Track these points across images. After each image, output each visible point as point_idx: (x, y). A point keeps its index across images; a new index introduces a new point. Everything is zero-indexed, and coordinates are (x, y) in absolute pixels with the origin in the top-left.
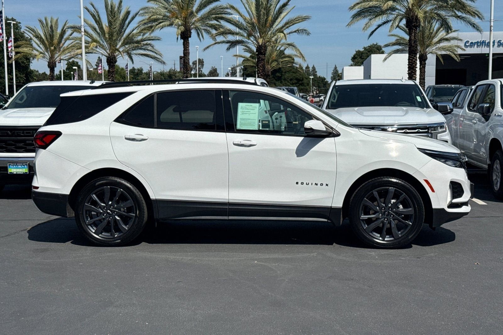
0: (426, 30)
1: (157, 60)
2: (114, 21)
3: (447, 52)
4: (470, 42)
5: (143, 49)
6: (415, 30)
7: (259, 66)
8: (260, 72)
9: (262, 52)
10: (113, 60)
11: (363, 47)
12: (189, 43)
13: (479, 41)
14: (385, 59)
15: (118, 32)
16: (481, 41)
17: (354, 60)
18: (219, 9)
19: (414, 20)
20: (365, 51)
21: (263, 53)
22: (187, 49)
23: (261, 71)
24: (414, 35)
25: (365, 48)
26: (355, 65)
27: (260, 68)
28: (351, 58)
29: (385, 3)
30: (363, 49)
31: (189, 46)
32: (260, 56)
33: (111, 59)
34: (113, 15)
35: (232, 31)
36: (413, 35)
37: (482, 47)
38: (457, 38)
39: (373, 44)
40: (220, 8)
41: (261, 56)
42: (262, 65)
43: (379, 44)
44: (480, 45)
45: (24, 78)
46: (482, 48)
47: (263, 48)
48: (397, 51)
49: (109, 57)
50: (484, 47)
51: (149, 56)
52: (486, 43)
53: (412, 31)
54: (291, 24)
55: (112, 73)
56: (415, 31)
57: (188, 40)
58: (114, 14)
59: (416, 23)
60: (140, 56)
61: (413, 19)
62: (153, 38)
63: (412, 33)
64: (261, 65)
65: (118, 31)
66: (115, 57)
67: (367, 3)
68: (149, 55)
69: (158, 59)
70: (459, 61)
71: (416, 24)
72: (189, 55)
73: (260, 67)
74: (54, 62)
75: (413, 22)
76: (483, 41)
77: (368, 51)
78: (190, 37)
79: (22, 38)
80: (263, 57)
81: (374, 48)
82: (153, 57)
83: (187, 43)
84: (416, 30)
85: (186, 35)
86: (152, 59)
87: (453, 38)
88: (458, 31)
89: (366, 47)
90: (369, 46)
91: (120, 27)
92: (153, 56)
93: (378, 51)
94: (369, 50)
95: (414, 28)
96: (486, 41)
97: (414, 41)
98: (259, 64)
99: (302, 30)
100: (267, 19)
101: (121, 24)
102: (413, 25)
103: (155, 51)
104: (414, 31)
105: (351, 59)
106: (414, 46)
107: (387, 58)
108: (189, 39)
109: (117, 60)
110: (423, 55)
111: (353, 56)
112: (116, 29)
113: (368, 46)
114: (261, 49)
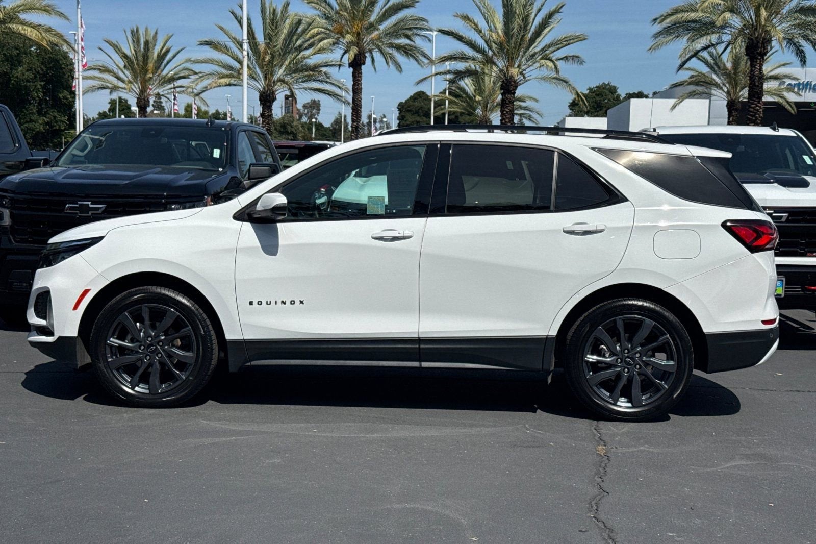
0: (741, 62)
1: (338, 99)
2: (276, 35)
3: (774, 98)
4: (787, 84)
5: (319, 80)
6: (760, 59)
7: (505, 112)
8: (506, 122)
9: (511, 89)
10: (270, 96)
11: (588, 88)
12: (361, 73)
13: (801, 83)
14: (674, 107)
15: (280, 53)
16: (805, 83)
17: (574, 108)
18: (411, 20)
19: (760, 45)
20: (590, 94)
21: (512, 91)
22: (358, 83)
23: (507, 120)
24: (759, 68)
25: (590, 89)
26: (576, 115)
27: (506, 116)
28: (569, 104)
29: (720, 16)
30: (588, 91)
31: (361, 79)
32: (507, 96)
33: (267, 96)
34: (275, 24)
35: (465, 55)
36: (757, 68)
37: (805, 92)
38: (790, 76)
39: (604, 83)
40: (412, 18)
41: (509, 96)
42: (510, 110)
43: (612, 84)
44: (803, 89)
45: (67, 122)
46: (806, 94)
47: (513, 83)
48: (692, 95)
49: (264, 93)
50: (809, 92)
51: (326, 92)
52: (812, 86)
53: (756, 62)
54: (561, 46)
55: (269, 118)
56: (760, 62)
57: (361, 69)
58: (277, 22)
59: (762, 49)
60: (312, 92)
61: (758, 42)
62: (333, 63)
63: (756, 65)
64: (508, 111)
65: (280, 51)
66: (273, 93)
67: (686, 14)
68: (324, 90)
69: (339, 97)
70: (795, 112)
71: (764, 50)
72: (361, 92)
73: (507, 114)
74: (146, 99)
75: (759, 48)
76: (808, 82)
77: (596, 95)
78: (364, 64)
79: (64, 59)
80: (511, 98)
81: (604, 90)
82: (331, 94)
83: (359, 73)
84: (762, 60)
85: (359, 60)
86: (330, 97)
87: (784, 76)
88: (790, 65)
89: (592, 87)
90: (597, 87)
91: (285, 45)
92: (331, 92)
93: (611, 94)
94: (598, 93)
95: (759, 57)
96: (811, 82)
97: (759, 78)
98: (504, 108)
99: (573, 56)
100: (523, 36)
101: (285, 40)
102: (758, 51)
103: (338, 84)
104: (758, 62)
105: (569, 106)
106: (758, 86)
107: (677, 105)
108: (363, 67)
109: (277, 96)
110: (734, 101)
111: (571, 101)
112: (278, 47)
113: (595, 86)
114: (509, 86)
